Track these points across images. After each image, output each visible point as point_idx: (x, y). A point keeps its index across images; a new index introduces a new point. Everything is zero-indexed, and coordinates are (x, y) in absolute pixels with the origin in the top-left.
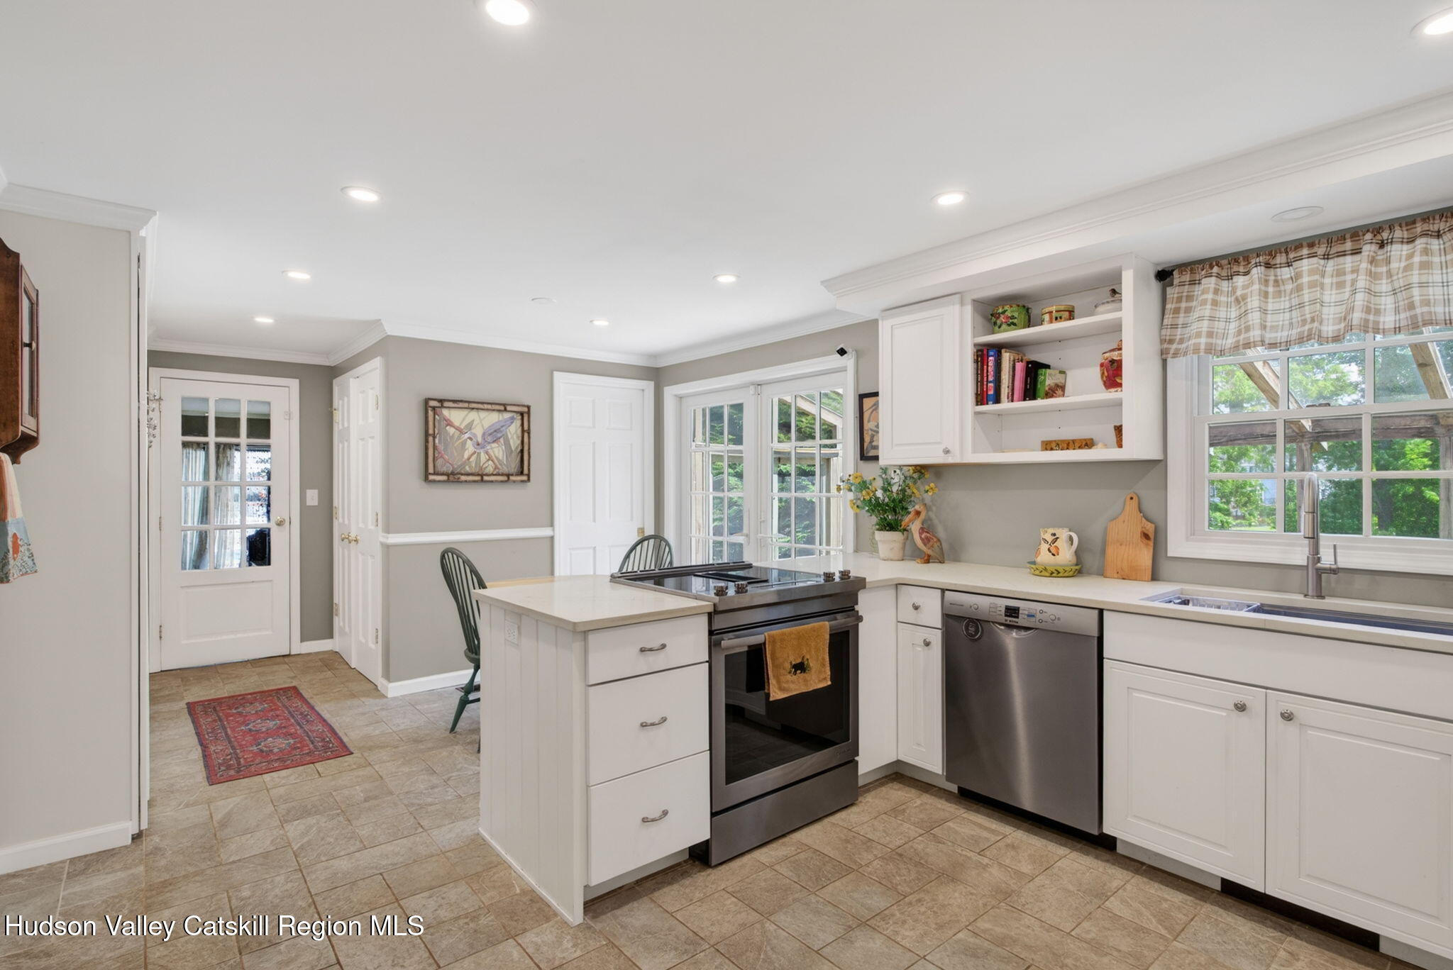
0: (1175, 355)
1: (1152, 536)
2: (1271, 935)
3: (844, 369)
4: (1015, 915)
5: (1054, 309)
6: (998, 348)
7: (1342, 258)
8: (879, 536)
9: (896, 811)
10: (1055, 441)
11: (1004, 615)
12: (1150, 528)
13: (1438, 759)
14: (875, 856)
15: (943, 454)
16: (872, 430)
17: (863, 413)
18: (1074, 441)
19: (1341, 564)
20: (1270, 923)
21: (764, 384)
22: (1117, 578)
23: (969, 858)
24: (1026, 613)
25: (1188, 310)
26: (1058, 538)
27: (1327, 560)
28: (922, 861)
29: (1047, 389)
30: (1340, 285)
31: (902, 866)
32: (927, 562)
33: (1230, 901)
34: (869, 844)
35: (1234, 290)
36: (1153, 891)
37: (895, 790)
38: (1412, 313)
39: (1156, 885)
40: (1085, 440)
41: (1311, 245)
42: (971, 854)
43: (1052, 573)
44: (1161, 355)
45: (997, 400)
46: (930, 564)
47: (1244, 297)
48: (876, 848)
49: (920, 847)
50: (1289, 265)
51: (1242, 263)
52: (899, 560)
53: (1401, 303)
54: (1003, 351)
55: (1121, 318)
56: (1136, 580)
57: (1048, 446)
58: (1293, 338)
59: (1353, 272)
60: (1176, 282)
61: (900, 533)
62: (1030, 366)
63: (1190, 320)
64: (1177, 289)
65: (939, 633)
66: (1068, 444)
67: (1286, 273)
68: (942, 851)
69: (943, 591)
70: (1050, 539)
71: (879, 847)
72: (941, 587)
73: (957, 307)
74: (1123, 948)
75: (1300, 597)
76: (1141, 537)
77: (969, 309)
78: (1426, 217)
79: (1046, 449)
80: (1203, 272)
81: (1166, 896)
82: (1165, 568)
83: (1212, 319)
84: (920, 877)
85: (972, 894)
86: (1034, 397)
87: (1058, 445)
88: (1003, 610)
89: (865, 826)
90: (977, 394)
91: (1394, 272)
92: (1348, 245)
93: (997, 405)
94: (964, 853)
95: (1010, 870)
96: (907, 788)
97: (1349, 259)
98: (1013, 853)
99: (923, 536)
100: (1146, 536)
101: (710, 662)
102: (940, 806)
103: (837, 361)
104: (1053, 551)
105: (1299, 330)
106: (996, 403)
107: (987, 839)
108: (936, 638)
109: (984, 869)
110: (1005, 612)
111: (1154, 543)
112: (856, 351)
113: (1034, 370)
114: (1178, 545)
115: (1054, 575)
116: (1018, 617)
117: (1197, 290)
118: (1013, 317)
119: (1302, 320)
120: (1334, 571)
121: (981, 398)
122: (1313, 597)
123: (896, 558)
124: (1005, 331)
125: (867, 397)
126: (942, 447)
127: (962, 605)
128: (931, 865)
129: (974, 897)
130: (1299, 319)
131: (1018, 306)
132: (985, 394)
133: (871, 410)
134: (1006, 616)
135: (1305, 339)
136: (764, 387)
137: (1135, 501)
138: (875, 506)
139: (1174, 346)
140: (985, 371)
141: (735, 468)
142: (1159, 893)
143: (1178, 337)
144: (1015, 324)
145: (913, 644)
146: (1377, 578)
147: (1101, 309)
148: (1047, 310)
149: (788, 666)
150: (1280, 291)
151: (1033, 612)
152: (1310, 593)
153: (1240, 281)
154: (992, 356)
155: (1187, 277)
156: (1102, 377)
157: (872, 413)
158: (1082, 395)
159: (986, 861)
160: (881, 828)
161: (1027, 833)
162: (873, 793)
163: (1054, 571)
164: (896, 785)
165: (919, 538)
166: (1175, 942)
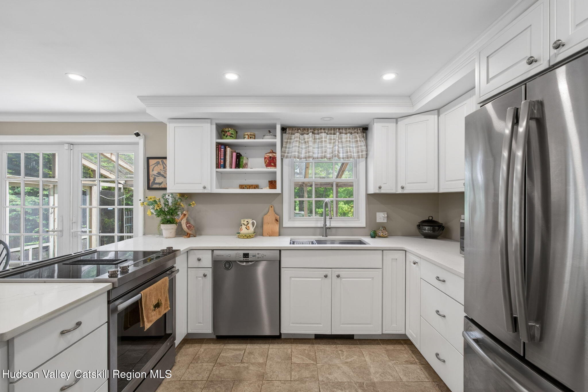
0: (287, 157)
1: (278, 220)
2: (333, 347)
3: (137, 144)
4: (271, 384)
5: (249, 133)
6: (225, 145)
7: (331, 135)
8: (163, 226)
9: (196, 359)
10: (245, 185)
11: (242, 257)
12: (278, 217)
13: (371, 279)
14: (201, 388)
15: (202, 188)
16: (154, 175)
17: (149, 167)
18: (252, 185)
19: (331, 226)
20: (331, 343)
21: (75, 144)
22: (268, 236)
23: (239, 367)
24: (252, 255)
25: (290, 143)
26: (249, 223)
27: (328, 225)
28: (222, 379)
29: (244, 164)
30: (330, 143)
31: (216, 387)
32: (189, 237)
33: (319, 341)
34: (194, 384)
35: (304, 139)
36: (300, 348)
37: (188, 348)
38: (347, 154)
39: (300, 345)
40: (256, 185)
41: (324, 129)
42: (239, 365)
43: (248, 237)
44: (281, 157)
45: (225, 167)
46: (190, 238)
47: (308, 142)
48: (199, 384)
49: (217, 372)
50: (318, 134)
51: (306, 131)
52: (173, 238)
53: (344, 151)
54: (227, 147)
55: (276, 142)
56: (274, 236)
57: (242, 187)
58: (319, 157)
59: (333, 140)
60: (287, 132)
61: (175, 224)
62: (238, 154)
63: (291, 146)
64: (288, 135)
65: (210, 270)
66: (250, 186)
67: (317, 136)
68: (227, 370)
69: (213, 250)
70: (246, 223)
71: (200, 382)
72: (212, 249)
73: (209, 125)
74: (308, 376)
75: (321, 237)
76: (275, 221)
77: (214, 127)
78: (349, 128)
79: (241, 188)
80: (296, 131)
81: (304, 348)
82: (282, 231)
83: (299, 147)
84: (227, 388)
85: (251, 384)
86: (239, 168)
87: (246, 186)
88: (242, 255)
89: (185, 375)
90: (216, 164)
91: (343, 142)
92: (333, 132)
93: (224, 169)
94: (236, 366)
95: (256, 364)
96: (193, 345)
97: (332, 135)
98: (253, 356)
99: (188, 226)
100: (277, 220)
101: (108, 322)
102: (212, 348)
103: (134, 139)
104: (248, 228)
105: (321, 155)
106: (224, 168)
107: (240, 354)
108: (209, 273)
109: (247, 369)
110: (243, 256)
111: (279, 223)
112: (145, 136)
113: (239, 156)
114: (286, 223)
115: (249, 237)
116: (249, 257)
117: (293, 136)
118: (232, 134)
119: (322, 152)
120: (329, 228)
121: (218, 166)
122: (325, 236)
123: (173, 237)
124: (228, 139)
125: (151, 159)
126: (202, 186)
127: (223, 256)
128: (227, 379)
129: (252, 384)
130: (321, 151)
131: (234, 129)
132: (220, 164)
133: (154, 165)
134: (243, 257)
135: (323, 158)
136: (74, 146)
137: (273, 208)
138: (160, 212)
139: (286, 154)
140: (220, 155)
141: (15, 190)
142: (302, 348)
143: (287, 151)
144: (233, 137)
145: (196, 277)
146: (337, 229)
147: (266, 137)
148: (246, 134)
149: (152, 307)
150: (315, 142)
151: (254, 254)
152: (324, 235)
153: (306, 136)
154: (223, 148)
155: (290, 132)
156: (265, 163)
157: (155, 166)
158: (256, 168)
159: (246, 365)
160: (195, 372)
161: (251, 345)
162: (179, 355)
163: (249, 236)
164: (187, 346)
165: (186, 226)
166: (318, 364)
